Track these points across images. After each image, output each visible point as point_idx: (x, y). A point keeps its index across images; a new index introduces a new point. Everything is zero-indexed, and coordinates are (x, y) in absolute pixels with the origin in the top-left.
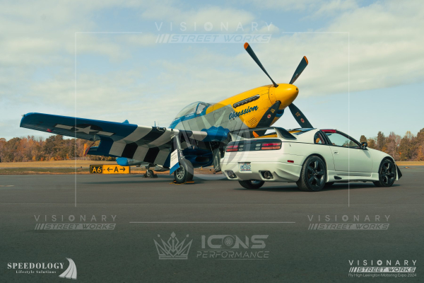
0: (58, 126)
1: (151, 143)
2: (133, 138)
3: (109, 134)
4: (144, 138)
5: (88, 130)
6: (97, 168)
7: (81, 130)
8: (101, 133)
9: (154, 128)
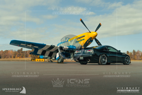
0: (21, 44)
1: (50, 50)
2: (44, 48)
3: (37, 47)
4: (48, 49)
5: (30, 46)
6: (33, 60)
7: (28, 46)
8: (35, 47)
9: (51, 45)
